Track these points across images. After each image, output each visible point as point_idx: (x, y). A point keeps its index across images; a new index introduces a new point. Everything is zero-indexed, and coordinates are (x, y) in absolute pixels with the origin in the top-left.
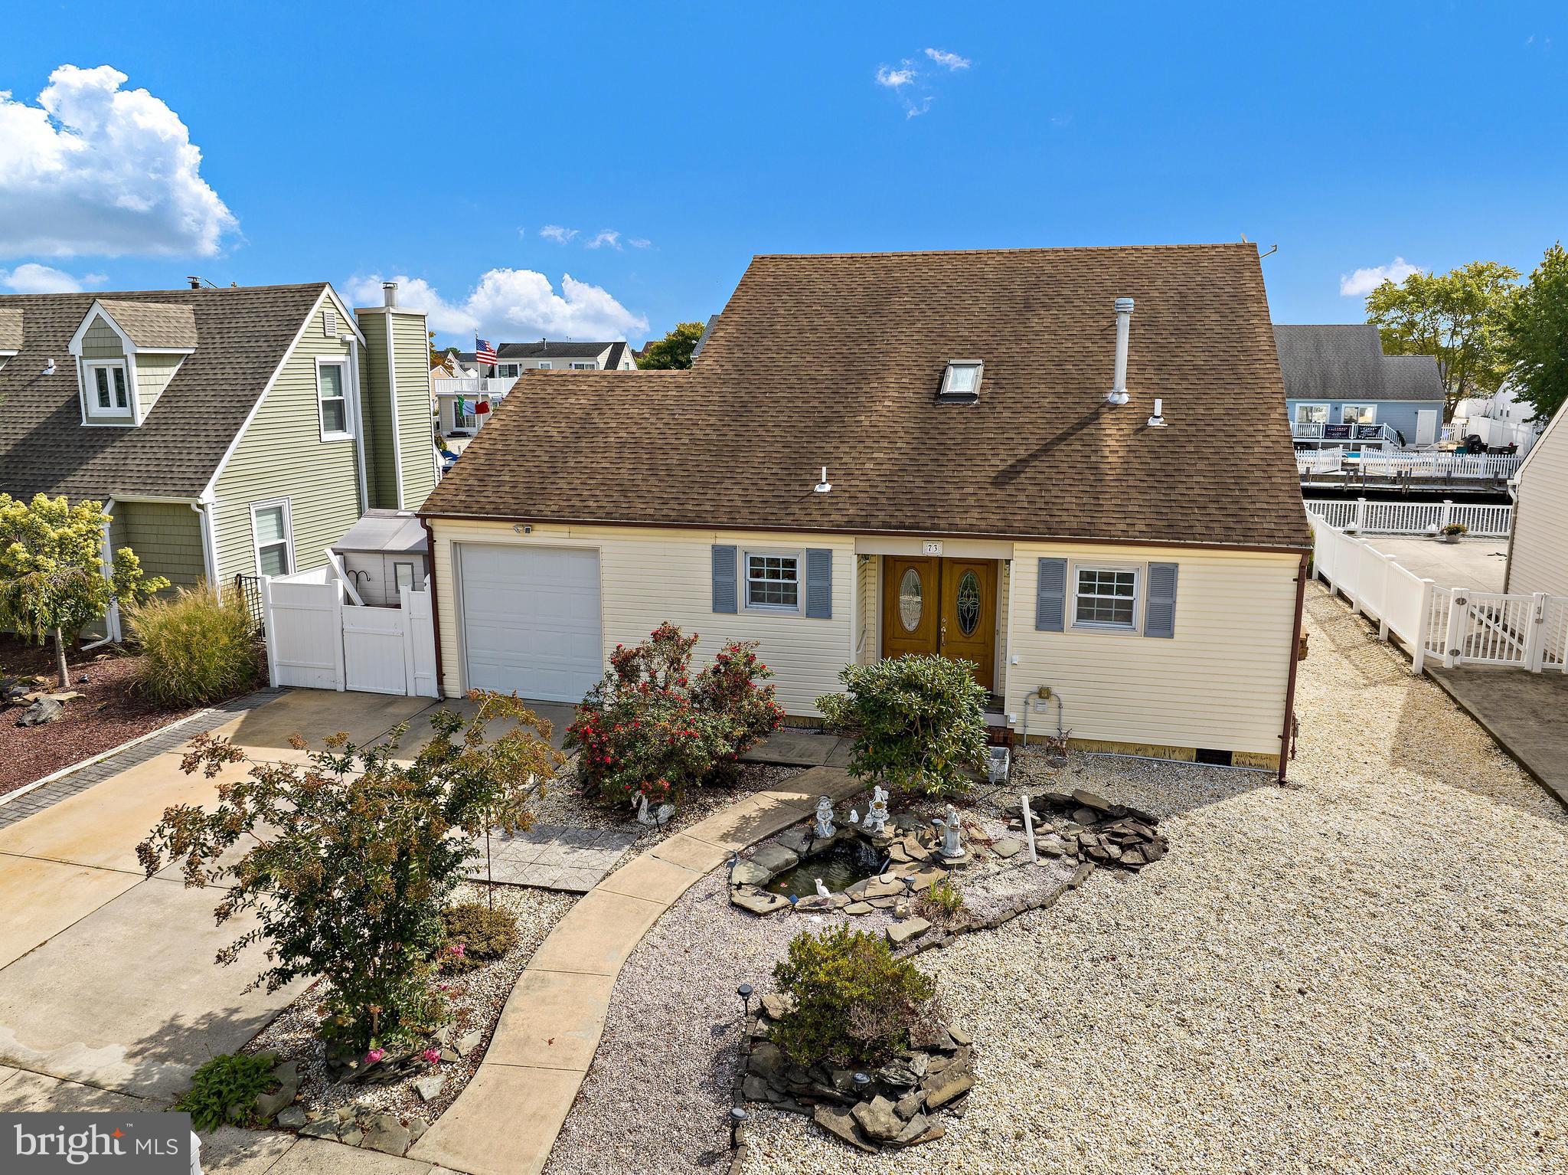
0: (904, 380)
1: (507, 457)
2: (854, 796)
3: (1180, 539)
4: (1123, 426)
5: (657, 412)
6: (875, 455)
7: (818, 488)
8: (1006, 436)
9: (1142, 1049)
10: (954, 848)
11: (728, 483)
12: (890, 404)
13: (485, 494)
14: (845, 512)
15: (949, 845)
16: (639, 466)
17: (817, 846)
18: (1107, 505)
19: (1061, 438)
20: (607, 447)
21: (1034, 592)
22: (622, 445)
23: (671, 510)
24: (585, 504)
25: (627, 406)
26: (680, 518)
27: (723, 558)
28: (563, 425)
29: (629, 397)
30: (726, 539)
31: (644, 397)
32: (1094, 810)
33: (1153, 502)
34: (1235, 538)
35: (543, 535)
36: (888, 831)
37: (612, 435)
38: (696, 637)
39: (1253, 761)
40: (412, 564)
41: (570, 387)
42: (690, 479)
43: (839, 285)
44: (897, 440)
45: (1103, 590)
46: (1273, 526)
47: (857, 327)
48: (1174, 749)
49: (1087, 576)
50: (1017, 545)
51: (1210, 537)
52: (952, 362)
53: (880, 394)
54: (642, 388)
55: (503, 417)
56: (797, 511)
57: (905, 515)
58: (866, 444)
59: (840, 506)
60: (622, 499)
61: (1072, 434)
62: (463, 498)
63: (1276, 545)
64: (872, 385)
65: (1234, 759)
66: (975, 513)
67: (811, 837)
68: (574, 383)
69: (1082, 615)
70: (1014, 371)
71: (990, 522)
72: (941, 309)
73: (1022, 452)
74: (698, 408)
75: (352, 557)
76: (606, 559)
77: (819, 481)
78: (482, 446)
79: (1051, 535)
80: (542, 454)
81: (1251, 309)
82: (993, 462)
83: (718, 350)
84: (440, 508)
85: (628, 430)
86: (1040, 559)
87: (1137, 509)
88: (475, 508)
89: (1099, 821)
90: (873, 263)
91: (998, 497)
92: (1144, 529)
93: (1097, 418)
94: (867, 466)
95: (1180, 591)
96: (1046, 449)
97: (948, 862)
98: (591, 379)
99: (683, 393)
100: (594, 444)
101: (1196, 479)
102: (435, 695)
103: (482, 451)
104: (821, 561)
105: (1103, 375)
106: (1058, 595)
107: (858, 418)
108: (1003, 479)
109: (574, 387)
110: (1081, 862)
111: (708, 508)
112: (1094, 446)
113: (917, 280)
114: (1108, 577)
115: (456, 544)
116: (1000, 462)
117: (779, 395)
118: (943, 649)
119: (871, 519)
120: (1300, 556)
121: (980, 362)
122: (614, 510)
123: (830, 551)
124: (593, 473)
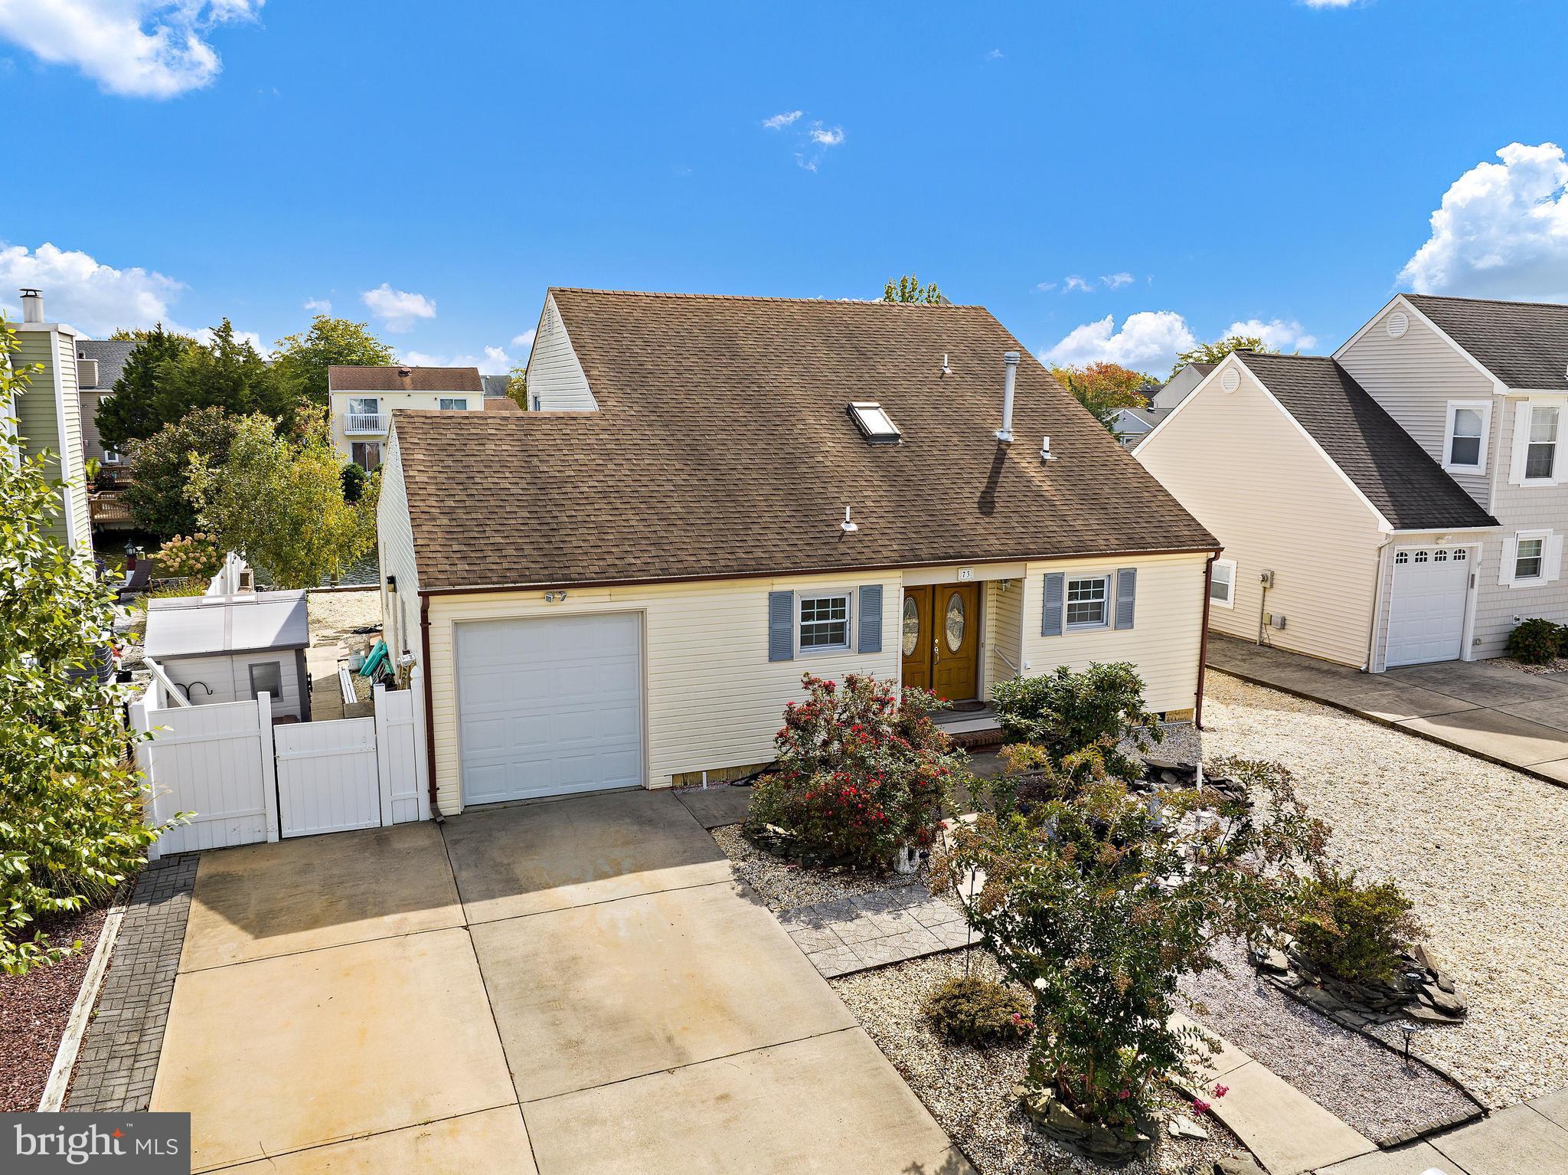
0: (822, 422)
1: (474, 515)
4: (1029, 460)
5: (607, 456)
6: (865, 493)
7: (846, 527)
8: (953, 471)
11: (756, 529)
12: (832, 444)
13: (490, 560)
14: (890, 548)
16: (646, 516)
18: (1077, 525)
19: (996, 471)
20: (589, 500)
21: (1041, 604)
22: (604, 494)
23: (723, 559)
24: (627, 561)
25: (566, 452)
26: (744, 568)
27: (779, 603)
28: (508, 475)
30: (782, 585)
32: (1170, 771)
33: (1104, 521)
34: (1175, 544)
35: (578, 601)
37: (580, 484)
39: (1179, 716)
41: (473, 431)
42: (714, 526)
44: (870, 478)
45: (1084, 596)
46: (1187, 533)
49: (1073, 585)
50: (1030, 565)
51: (1160, 544)
53: (814, 435)
54: (564, 432)
55: (421, 468)
56: (847, 551)
58: (848, 484)
59: (880, 542)
60: (662, 553)
61: (1000, 468)
62: (465, 567)
63: (1200, 547)
64: (799, 427)
66: (993, 540)
69: (1071, 619)
70: (907, 414)
71: (1011, 547)
73: (979, 485)
74: (648, 452)
76: (653, 620)
77: (841, 520)
80: (515, 509)
82: (965, 495)
83: (608, 390)
84: (444, 582)
85: (595, 478)
86: (1046, 575)
87: (1098, 527)
90: (685, 305)
91: (997, 525)
92: (1115, 542)
93: (1006, 454)
94: (868, 504)
95: (1138, 590)
96: (993, 481)
98: (489, 421)
99: (617, 437)
100: (570, 495)
101: (1113, 500)
103: (434, 510)
104: (872, 597)
106: (1057, 605)
107: (816, 459)
108: (986, 505)
109: (479, 431)
111: (760, 555)
112: (1023, 477)
114: (1087, 584)
117: (718, 437)
118: (936, 668)
119: (918, 553)
120: (1212, 555)
121: (876, 404)
122: (665, 565)
123: (881, 586)
124: (601, 528)
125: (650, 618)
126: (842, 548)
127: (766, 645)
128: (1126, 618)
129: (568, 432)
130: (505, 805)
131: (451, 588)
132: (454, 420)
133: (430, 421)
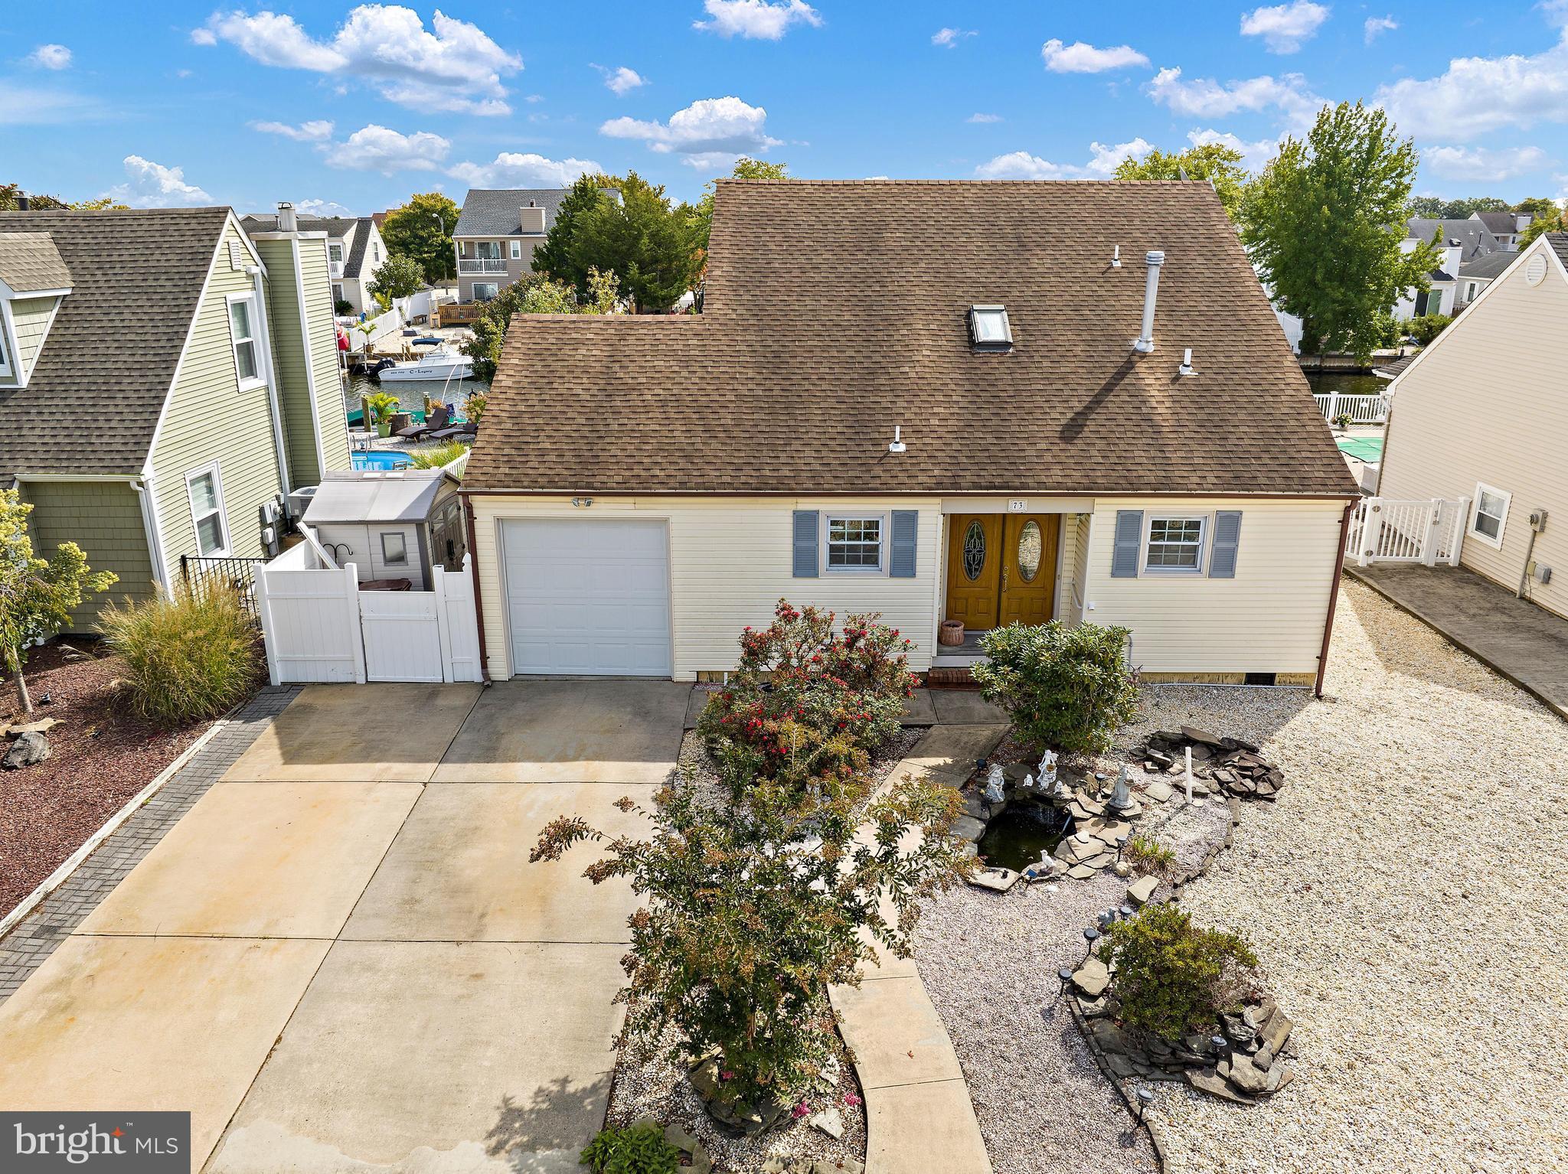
0: (932, 327)
1: (536, 421)
2: (992, 754)
3: (1248, 490)
4: (1159, 375)
5: (686, 362)
6: (936, 410)
7: (893, 448)
8: (1054, 387)
9: (1387, 970)
10: (1126, 800)
11: (796, 445)
12: (928, 353)
13: (530, 464)
14: (930, 473)
15: (1121, 797)
16: (693, 427)
17: (995, 811)
18: (1175, 457)
19: (1108, 389)
20: (647, 408)
21: (1112, 542)
22: (663, 404)
23: (747, 476)
24: (652, 472)
25: (649, 358)
26: (763, 486)
27: (805, 524)
28: (585, 380)
29: (647, 347)
30: (807, 505)
31: (664, 347)
32: (1208, 745)
33: (1214, 454)
34: (1295, 487)
35: (604, 507)
36: (1066, 791)
37: (646, 392)
38: (832, 615)
39: (1293, 680)
40: (403, 534)
41: (574, 335)
42: (754, 441)
43: (823, 217)
44: (951, 393)
45: (1171, 537)
46: (1322, 475)
47: (860, 266)
48: (1226, 675)
49: (1158, 524)
50: (1098, 500)
51: (1274, 487)
52: (976, 307)
53: (914, 342)
54: (657, 337)
55: (512, 372)
56: (882, 474)
57: (989, 474)
58: (922, 398)
59: (922, 466)
60: (690, 466)
61: (1116, 385)
62: (507, 471)
63: (1329, 493)
64: (902, 332)
65: (1277, 679)
66: (1056, 471)
67: (986, 803)
68: (577, 330)
69: (1152, 560)
70: (1036, 317)
71: (1075, 479)
72: (937, 246)
73: (1077, 404)
74: (729, 359)
75: (326, 529)
76: (675, 529)
77: (891, 439)
78: (502, 407)
79: (1134, 489)
80: (575, 415)
81: (1230, 252)
82: (1053, 416)
83: (723, 292)
84: (484, 484)
85: (663, 386)
86: (1119, 512)
87: (1201, 461)
88: (526, 481)
89: (1213, 755)
90: (848, 193)
91: (1072, 453)
92: (1215, 481)
93: (1133, 367)
94: (932, 422)
95: (1242, 536)
96: (1097, 401)
97: (1126, 814)
98: (593, 325)
99: (705, 342)
100: (631, 404)
101: (1243, 429)
102: (478, 678)
103: (503, 414)
104: (906, 522)
105: (1122, 322)
106: (1133, 545)
107: (902, 370)
108: (1071, 431)
109: (578, 336)
110: (1227, 798)
111: (788, 474)
112: (1139, 397)
113: (901, 213)
114: (1177, 525)
115: (499, 521)
116: (1061, 415)
117: (809, 343)
118: (1004, 595)
119: (958, 480)
120: (1349, 502)
121: (1002, 307)
122: (686, 479)
123: (916, 512)
124: (644, 437)
125: (673, 527)
126: (878, 471)
127: (790, 561)
128: (1224, 565)
129: (661, 337)
130: (547, 678)
131: (487, 490)
132: (562, 325)
133: (540, 325)
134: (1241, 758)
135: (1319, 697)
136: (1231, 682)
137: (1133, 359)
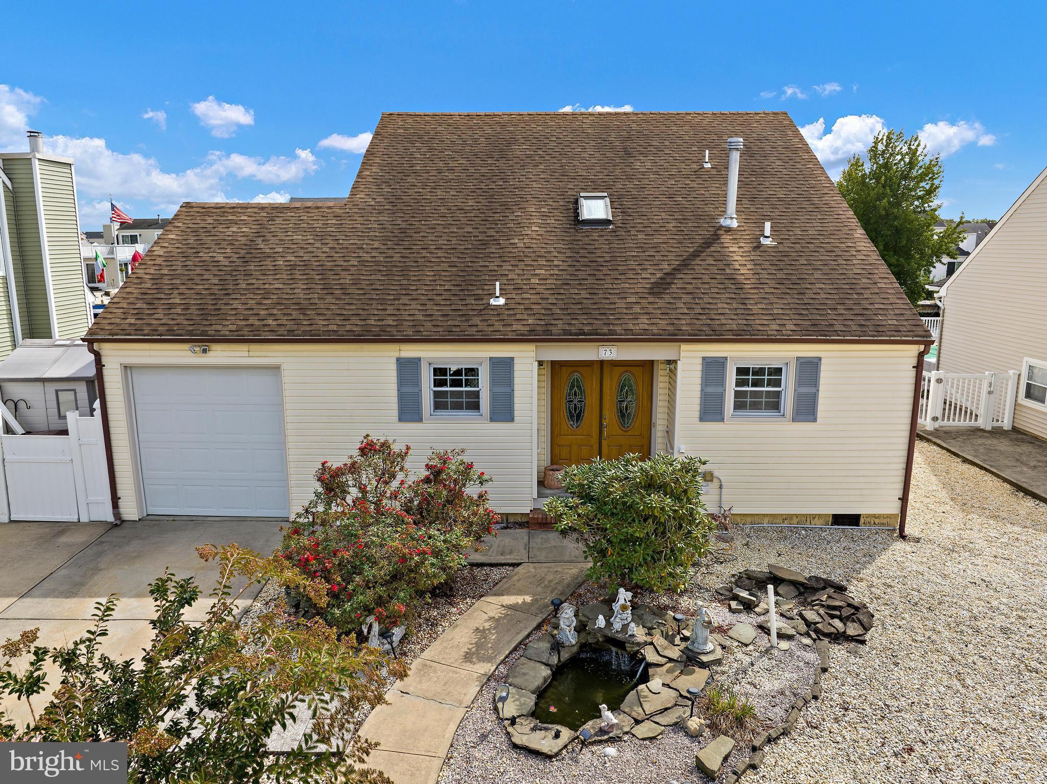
0: (543, 210)
1: (174, 281)
2: (574, 592)
3: (826, 336)
4: (743, 245)
5: (321, 237)
6: (537, 272)
7: (493, 302)
8: (647, 254)
10: (705, 643)
11: (405, 300)
12: (537, 229)
13: (156, 316)
14: (525, 323)
15: (700, 640)
16: (313, 286)
17: (565, 656)
18: (756, 309)
19: (695, 255)
20: (276, 270)
21: (699, 388)
22: (293, 267)
23: (355, 325)
24: (265, 322)
25: (289, 233)
26: (365, 333)
27: (407, 369)
28: (228, 250)
29: (290, 225)
30: (410, 351)
31: (305, 225)
32: (794, 583)
33: (792, 306)
34: (870, 333)
35: (220, 354)
36: (638, 633)
37: (279, 258)
38: (408, 448)
39: (877, 521)
40: (74, 390)
41: (230, 218)
42: (367, 296)
43: (463, 136)
44: (553, 259)
45: (755, 384)
46: (896, 323)
47: (489, 168)
48: (814, 516)
49: (741, 371)
50: (684, 347)
51: (850, 333)
52: (582, 194)
53: (525, 221)
54: (302, 218)
55: (166, 245)
56: (479, 323)
57: (582, 323)
58: (526, 263)
59: (518, 317)
60: (302, 317)
61: (703, 252)
62: (133, 321)
63: (903, 338)
64: (516, 214)
65: (862, 520)
66: (644, 319)
67: (557, 646)
68: (233, 214)
69: (738, 406)
70: (635, 203)
71: (660, 327)
72: (557, 155)
73: (666, 267)
74: (360, 234)
75: (9, 386)
76: (287, 375)
77: (492, 295)
78: (147, 271)
79: (717, 337)
80: (211, 277)
81: (803, 157)
82: (644, 276)
83: (367, 186)
84: (108, 332)
85: (295, 255)
86: (704, 358)
87: (781, 312)
88: (147, 330)
89: (801, 594)
90: (487, 120)
91: (659, 305)
92: (794, 328)
93: (719, 239)
94: (533, 281)
95: (822, 381)
96: (685, 264)
97: (705, 659)
98: (249, 210)
99: (342, 222)
100: (263, 268)
101: (818, 286)
102: (110, 518)
103: (147, 276)
104: (504, 368)
105: (710, 206)
106: (720, 390)
107: (512, 241)
108: (660, 287)
109: (234, 218)
110: (814, 640)
111: (391, 323)
112: (724, 261)
113: (529, 133)
114: (760, 371)
115: (127, 368)
116: (651, 275)
117: (433, 222)
119: (550, 328)
120: (922, 347)
121: (605, 194)
122: (295, 327)
123: (512, 359)
124: (267, 294)
125: (285, 373)
126: (476, 320)
127: (395, 406)
128: (807, 409)
129: (305, 218)
130: (174, 518)
131: (111, 337)
132: (223, 210)
133: (204, 210)
134: (829, 597)
135: (903, 536)
136: (818, 523)
137: (717, 233)
